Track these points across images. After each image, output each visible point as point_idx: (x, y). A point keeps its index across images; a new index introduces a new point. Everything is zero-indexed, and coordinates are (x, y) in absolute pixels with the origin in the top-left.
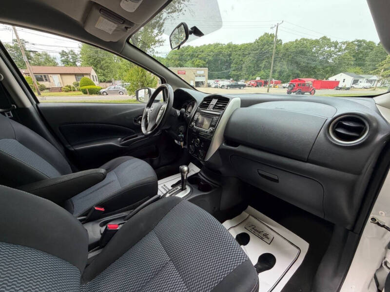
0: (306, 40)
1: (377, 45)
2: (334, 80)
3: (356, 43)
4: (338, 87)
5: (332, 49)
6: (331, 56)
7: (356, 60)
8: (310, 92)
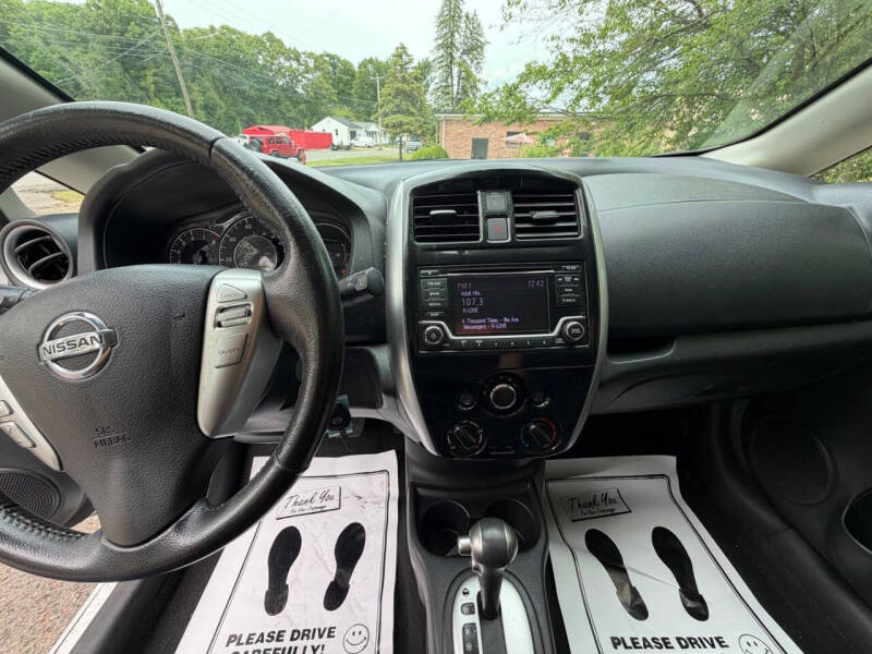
0: (234, 32)
1: (357, 69)
2: (320, 131)
3: (327, 58)
4: (333, 146)
5: (295, 65)
6: (298, 81)
7: (338, 94)
8: (297, 157)
